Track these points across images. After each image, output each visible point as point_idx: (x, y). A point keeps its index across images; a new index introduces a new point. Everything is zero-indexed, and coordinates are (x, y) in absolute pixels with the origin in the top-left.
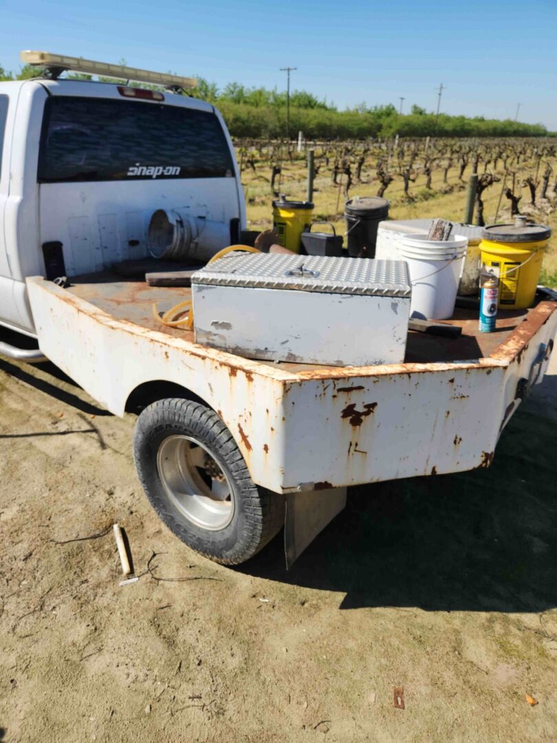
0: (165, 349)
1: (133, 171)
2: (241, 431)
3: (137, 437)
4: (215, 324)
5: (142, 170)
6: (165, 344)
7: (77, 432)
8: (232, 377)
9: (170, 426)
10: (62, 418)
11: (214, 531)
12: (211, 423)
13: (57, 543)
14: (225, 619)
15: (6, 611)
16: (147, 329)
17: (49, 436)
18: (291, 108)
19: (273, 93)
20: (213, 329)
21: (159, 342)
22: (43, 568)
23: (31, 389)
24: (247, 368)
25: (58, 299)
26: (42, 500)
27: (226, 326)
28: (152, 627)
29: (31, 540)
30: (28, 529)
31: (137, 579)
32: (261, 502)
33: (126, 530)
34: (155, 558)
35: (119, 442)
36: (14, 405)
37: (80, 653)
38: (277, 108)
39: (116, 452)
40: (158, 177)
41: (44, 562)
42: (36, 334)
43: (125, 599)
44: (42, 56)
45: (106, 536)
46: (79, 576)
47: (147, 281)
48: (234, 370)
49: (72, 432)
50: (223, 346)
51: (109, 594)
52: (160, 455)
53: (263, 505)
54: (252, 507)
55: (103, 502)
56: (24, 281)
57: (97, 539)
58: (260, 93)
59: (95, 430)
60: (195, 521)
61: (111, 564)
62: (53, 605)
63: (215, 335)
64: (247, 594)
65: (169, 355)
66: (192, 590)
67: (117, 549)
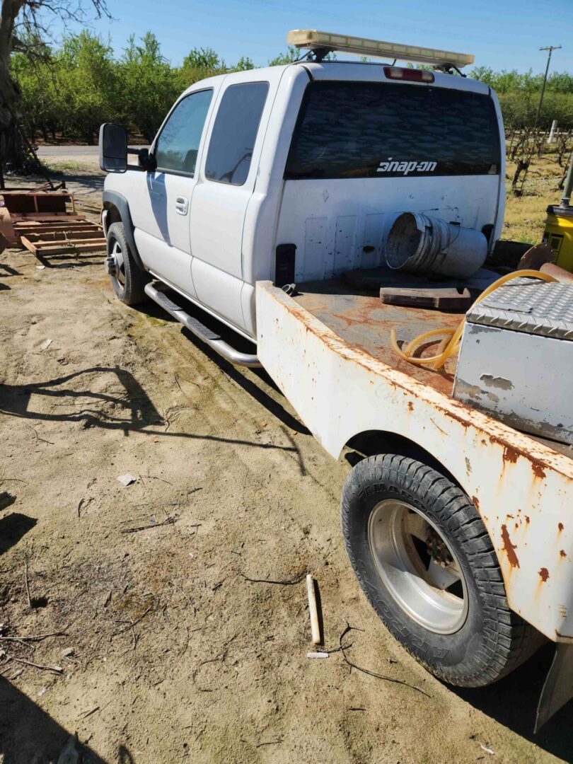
0: (411, 398)
1: (383, 167)
2: (505, 536)
3: (350, 487)
4: (487, 378)
5: (394, 165)
6: (412, 392)
7: (279, 448)
8: (508, 463)
9: (396, 490)
10: (265, 429)
11: (428, 631)
12: (456, 506)
13: (247, 579)
14: (433, 759)
15: (189, 649)
16: (386, 367)
17: (251, 447)
18: (545, 93)
19: (527, 77)
20: (482, 385)
21: (404, 388)
22: (231, 607)
23: (240, 390)
24: (536, 455)
25: (287, 310)
26: (238, 521)
27: (505, 384)
28: (341, 733)
29: (222, 566)
30: (221, 552)
31: (326, 655)
32: (512, 631)
33: (320, 583)
34: (349, 633)
35: (320, 469)
36: (224, 405)
37: (258, 736)
38: (528, 94)
39: (316, 481)
40: (411, 174)
41: (232, 598)
42: (256, 339)
43: (312, 678)
44: (310, 36)
45: (298, 585)
46: (264, 628)
47: (381, 297)
48: (512, 454)
49: (274, 447)
50: (492, 408)
51: (295, 665)
52: (374, 516)
53: (514, 636)
54: (497, 633)
55: (298, 542)
56: (253, 284)
57: (288, 586)
58: (511, 77)
59: (296, 450)
60: (404, 607)
61: (299, 623)
62: (236, 658)
63: (483, 392)
64: (464, 730)
65: (413, 406)
66: (391, 697)
67: (308, 606)
